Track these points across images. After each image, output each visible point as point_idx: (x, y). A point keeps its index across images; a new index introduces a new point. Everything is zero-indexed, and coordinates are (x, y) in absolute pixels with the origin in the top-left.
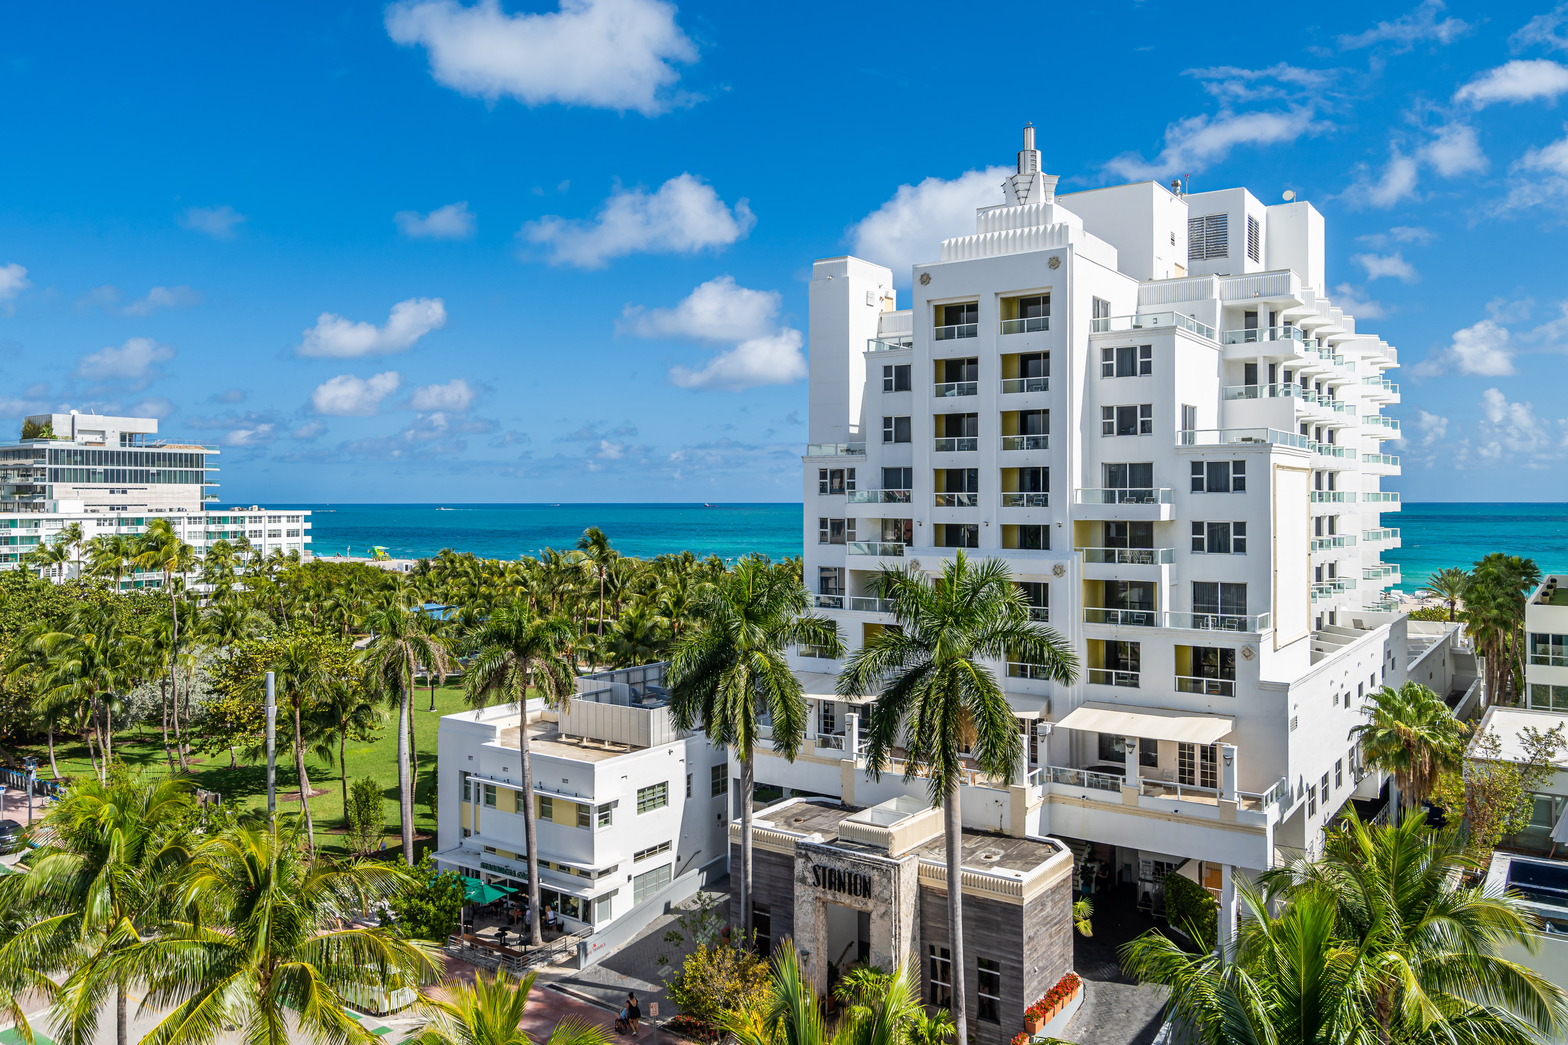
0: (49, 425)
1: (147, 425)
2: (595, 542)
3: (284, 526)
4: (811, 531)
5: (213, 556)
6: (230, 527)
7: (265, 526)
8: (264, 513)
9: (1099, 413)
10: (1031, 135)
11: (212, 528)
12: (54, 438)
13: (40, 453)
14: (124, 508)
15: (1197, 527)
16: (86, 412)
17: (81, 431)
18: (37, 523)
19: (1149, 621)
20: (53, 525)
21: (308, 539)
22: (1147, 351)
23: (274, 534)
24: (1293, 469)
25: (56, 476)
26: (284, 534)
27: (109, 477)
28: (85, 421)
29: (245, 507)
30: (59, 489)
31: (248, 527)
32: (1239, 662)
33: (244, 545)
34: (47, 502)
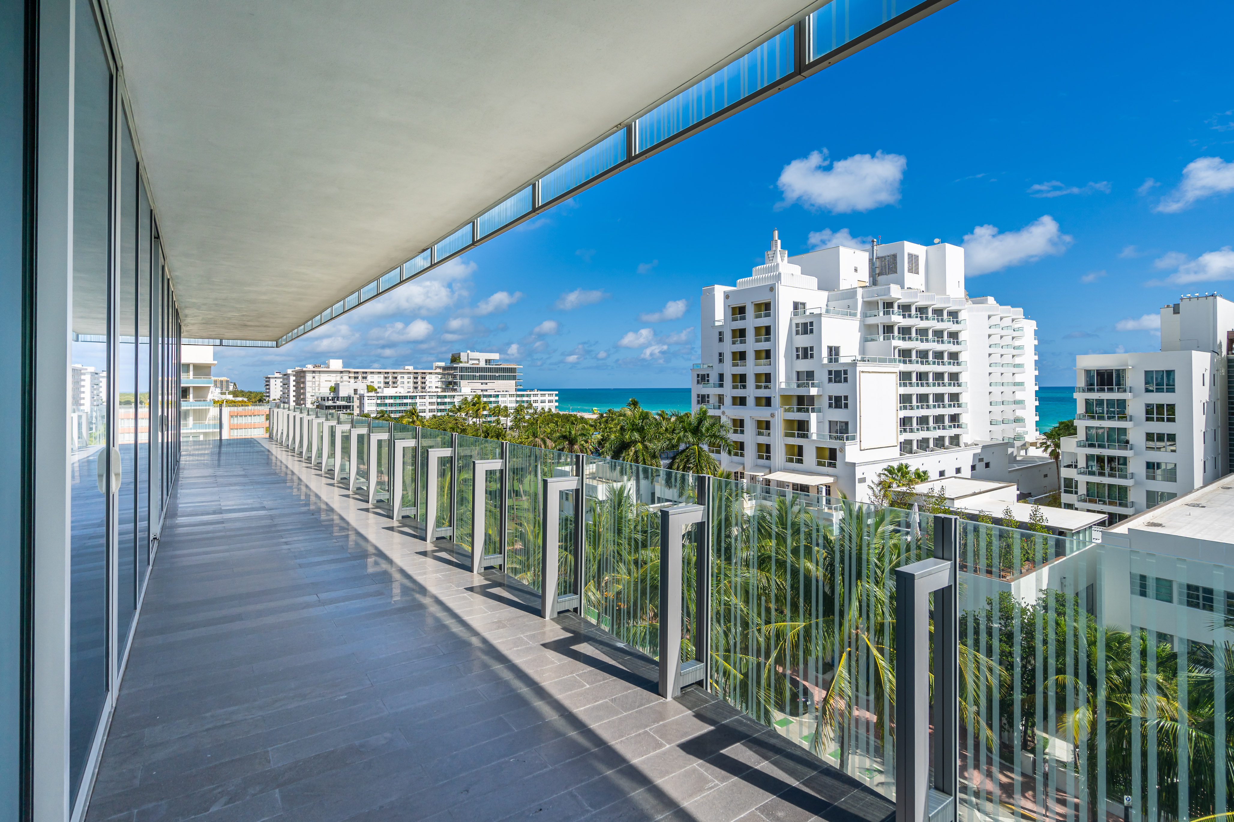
0: (459, 357)
1: (495, 356)
2: (633, 404)
3: (547, 398)
4: (694, 399)
5: (518, 411)
6: (525, 399)
7: (539, 398)
8: (539, 393)
9: (795, 350)
10: (776, 233)
11: (518, 399)
12: (461, 362)
13: (456, 368)
14: (486, 391)
15: (830, 398)
16: (472, 351)
17: (471, 359)
18: (454, 397)
19: (805, 436)
20: (459, 397)
21: (557, 404)
22: (811, 324)
23: (543, 402)
24: (869, 372)
25: (462, 378)
26: (547, 401)
27: (481, 378)
28: (473, 355)
29: (532, 390)
30: (463, 383)
31: (533, 398)
32: (838, 453)
33: (530, 406)
34: (458, 389)
